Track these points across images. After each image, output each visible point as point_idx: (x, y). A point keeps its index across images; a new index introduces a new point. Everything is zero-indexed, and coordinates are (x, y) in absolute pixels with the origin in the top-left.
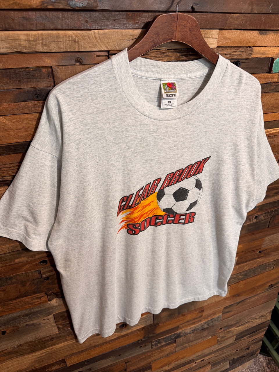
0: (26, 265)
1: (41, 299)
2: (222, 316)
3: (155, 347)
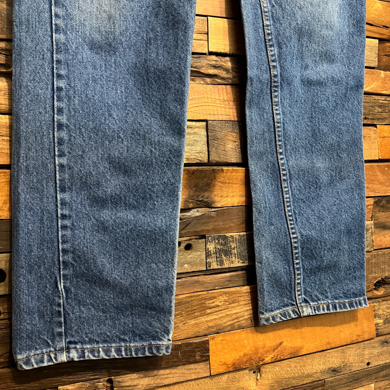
2: (373, 227)
3: (214, 266)
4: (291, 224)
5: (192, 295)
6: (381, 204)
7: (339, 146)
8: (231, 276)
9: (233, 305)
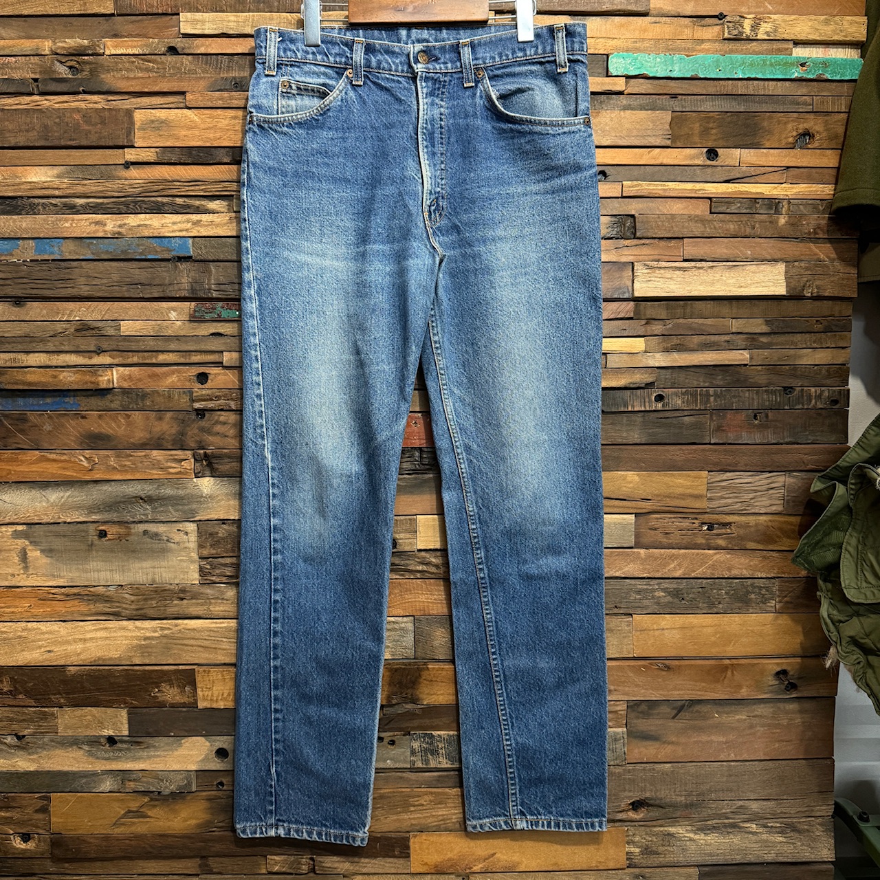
0: (174, 374)
1: (183, 463)
2: (625, 736)
3: (419, 764)
4: (505, 729)
5: (395, 790)
6: (640, 710)
7: (570, 644)
8: (439, 776)
9: (439, 806)
